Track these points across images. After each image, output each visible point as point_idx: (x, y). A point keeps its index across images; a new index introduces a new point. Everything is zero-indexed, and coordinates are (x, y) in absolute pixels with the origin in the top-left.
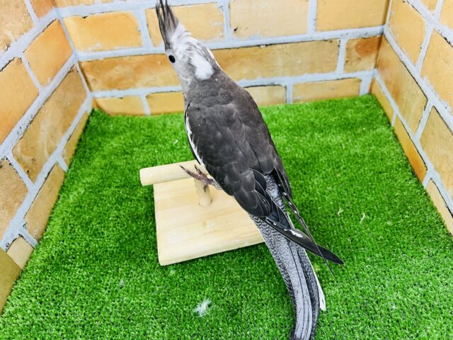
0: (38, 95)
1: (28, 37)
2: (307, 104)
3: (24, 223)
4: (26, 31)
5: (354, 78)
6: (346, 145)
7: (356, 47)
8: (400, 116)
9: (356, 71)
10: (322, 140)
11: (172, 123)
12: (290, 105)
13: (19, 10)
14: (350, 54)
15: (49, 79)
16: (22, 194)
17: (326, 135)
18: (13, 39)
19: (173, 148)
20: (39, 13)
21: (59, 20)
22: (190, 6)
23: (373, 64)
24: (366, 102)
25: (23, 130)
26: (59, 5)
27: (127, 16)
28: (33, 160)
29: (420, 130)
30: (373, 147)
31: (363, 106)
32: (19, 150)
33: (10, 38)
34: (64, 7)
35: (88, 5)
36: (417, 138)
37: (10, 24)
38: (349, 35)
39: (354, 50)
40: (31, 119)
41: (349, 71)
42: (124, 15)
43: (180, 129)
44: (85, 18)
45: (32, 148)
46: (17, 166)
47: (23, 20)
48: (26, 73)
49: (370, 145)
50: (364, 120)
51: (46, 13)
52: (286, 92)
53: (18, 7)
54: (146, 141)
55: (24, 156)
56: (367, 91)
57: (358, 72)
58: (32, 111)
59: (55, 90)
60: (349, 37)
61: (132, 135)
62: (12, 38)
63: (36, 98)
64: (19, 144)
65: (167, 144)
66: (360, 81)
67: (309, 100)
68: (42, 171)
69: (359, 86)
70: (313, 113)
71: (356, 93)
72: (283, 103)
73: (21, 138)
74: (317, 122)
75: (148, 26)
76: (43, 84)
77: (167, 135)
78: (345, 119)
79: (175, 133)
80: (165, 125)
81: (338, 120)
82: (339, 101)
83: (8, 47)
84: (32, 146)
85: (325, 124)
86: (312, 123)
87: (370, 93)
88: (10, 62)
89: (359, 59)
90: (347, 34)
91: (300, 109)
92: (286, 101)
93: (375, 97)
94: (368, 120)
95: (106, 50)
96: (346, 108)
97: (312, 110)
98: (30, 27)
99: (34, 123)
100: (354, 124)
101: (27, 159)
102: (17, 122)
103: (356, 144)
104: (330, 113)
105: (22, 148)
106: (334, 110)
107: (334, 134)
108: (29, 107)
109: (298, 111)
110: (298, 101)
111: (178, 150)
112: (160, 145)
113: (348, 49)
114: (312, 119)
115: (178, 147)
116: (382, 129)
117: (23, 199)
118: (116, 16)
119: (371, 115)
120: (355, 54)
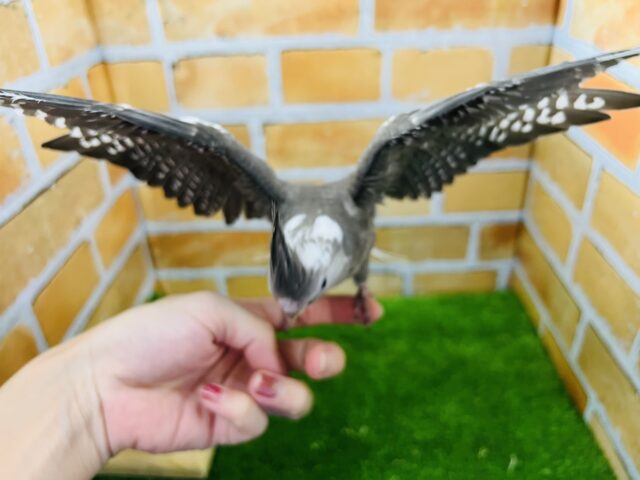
76: (107, 267)
116: (528, 339)
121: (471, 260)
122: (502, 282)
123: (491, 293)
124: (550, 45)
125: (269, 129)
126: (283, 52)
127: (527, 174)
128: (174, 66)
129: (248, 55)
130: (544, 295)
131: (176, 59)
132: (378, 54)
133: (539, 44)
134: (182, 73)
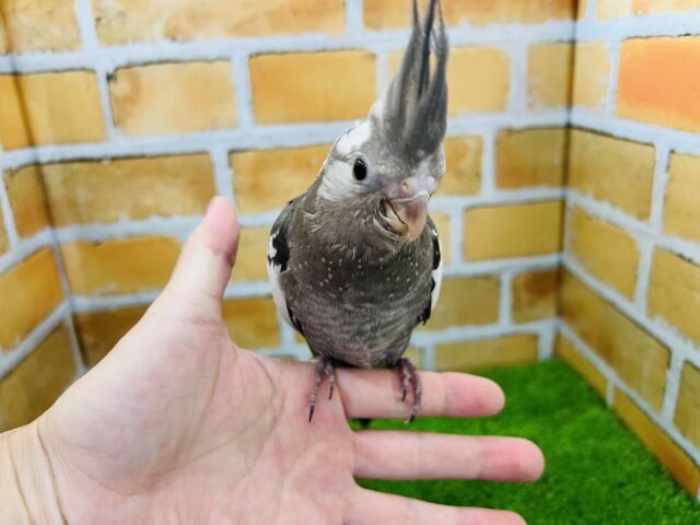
7: (525, 285)
8: (623, 387)
23: (553, 309)
26: (58, 222)
27: (167, 242)
29: (670, 404)
31: (552, 376)
36: (666, 416)
39: (522, 290)
41: (518, 322)
57: (532, 323)
66: (536, 337)
71: (532, 357)
87: (556, 355)
89: (532, 303)
116: (595, 412)
120: (525, 296)
121: (505, 324)
122: (545, 349)
123: (533, 366)
124: (573, 42)
125: (236, 156)
126: (251, 57)
127: (563, 203)
128: (110, 78)
129: (209, 61)
130: (607, 351)
131: (111, 70)
132: (373, 57)
133: (560, 42)
134: (121, 87)
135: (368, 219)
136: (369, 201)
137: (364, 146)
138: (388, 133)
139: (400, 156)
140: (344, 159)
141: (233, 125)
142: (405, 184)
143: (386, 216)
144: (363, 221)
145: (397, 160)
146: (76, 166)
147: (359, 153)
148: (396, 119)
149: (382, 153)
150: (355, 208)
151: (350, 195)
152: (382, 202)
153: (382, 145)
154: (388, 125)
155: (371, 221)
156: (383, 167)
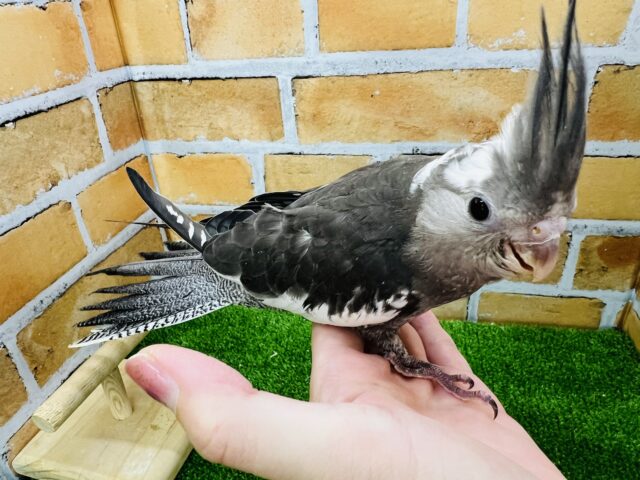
0: (85, 256)
1: (89, 176)
2: (503, 328)
3: (5, 450)
4: (89, 166)
5: (591, 299)
6: (566, 420)
7: (600, 249)
9: (597, 288)
10: (521, 400)
11: (277, 321)
12: (472, 324)
13: (85, 137)
14: (587, 259)
15: (110, 234)
16: (16, 403)
17: (530, 393)
18: (65, 175)
19: (266, 365)
20: (116, 145)
21: (146, 157)
22: (330, 157)
23: (629, 281)
24: (610, 344)
25: (45, 306)
26: (149, 136)
27: (237, 161)
28: (50, 352)
30: (620, 435)
31: (606, 351)
32: (30, 334)
33: (60, 174)
34: (156, 139)
35: (188, 141)
37: (64, 155)
38: (589, 229)
39: (595, 253)
40: (63, 290)
41: (584, 287)
42: (233, 159)
43: (286, 334)
44: (181, 157)
45: (53, 333)
46: (19, 359)
47: (88, 151)
48: (74, 224)
49: (613, 429)
50: (604, 378)
51: (128, 145)
52: (468, 303)
53: (84, 133)
54: (230, 345)
55: (35, 344)
56: (613, 323)
57: (600, 290)
58: (69, 278)
59: (115, 251)
60: (587, 232)
61: (213, 332)
62: (63, 173)
63: (80, 260)
64: (33, 326)
65: (260, 357)
66: (603, 305)
67: (507, 322)
68: (60, 369)
69: (600, 313)
70: (511, 346)
71: (593, 324)
72: (461, 319)
73: (39, 317)
74: (516, 364)
75: (265, 177)
76: (97, 242)
77: (264, 341)
78: (568, 369)
79: (276, 340)
80: (266, 323)
81: (556, 369)
82: (559, 334)
83: (53, 185)
84: (54, 329)
85: (531, 373)
86: (507, 366)
87: (619, 327)
88: (51, 206)
89: (604, 270)
90: (586, 227)
91: (489, 335)
92: (467, 318)
93: (630, 339)
94: (612, 380)
95: (202, 204)
96: (572, 348)
97: (509, 340)
98: (98, 162)
99: (67, 296)
100: (585, 381)
101: (40, 349)
102: (38, 293)
103: (586, 421)
104: (541, 351)
105: (36, 331)
106: (549, 348)
107: (545, 393)
108: (64, 273)
109: (484, 337)
110: (489, 320)
111: (274, 368)
112: (249, 357)
113: (584, 251)
114: (507, 359)
115: (275, 365)
117: (15, 412)
118: (223, 161)
119: (619, 371)
120: (596, 260)
122: (609, 319)
125: (300, 82)
135: (481, 255)
136: (487, 241)
137: (487, 184)
138: (520, 175)
139: (533, 201)
140: (457, 191)
141: (301, 52)
142: (535, 228)
143: (503, 256)
144: (475, 257)
145: (529, 204)
146: (162, 84)
147: (479, 191)
148: (529, 158)
149: (510, 196)
150: (467, 245)
151: (463, 231)
152: (502, 241)
153: (511, 187)
154: (520, 166)
155: (484, 258)
156: (511, 211)
